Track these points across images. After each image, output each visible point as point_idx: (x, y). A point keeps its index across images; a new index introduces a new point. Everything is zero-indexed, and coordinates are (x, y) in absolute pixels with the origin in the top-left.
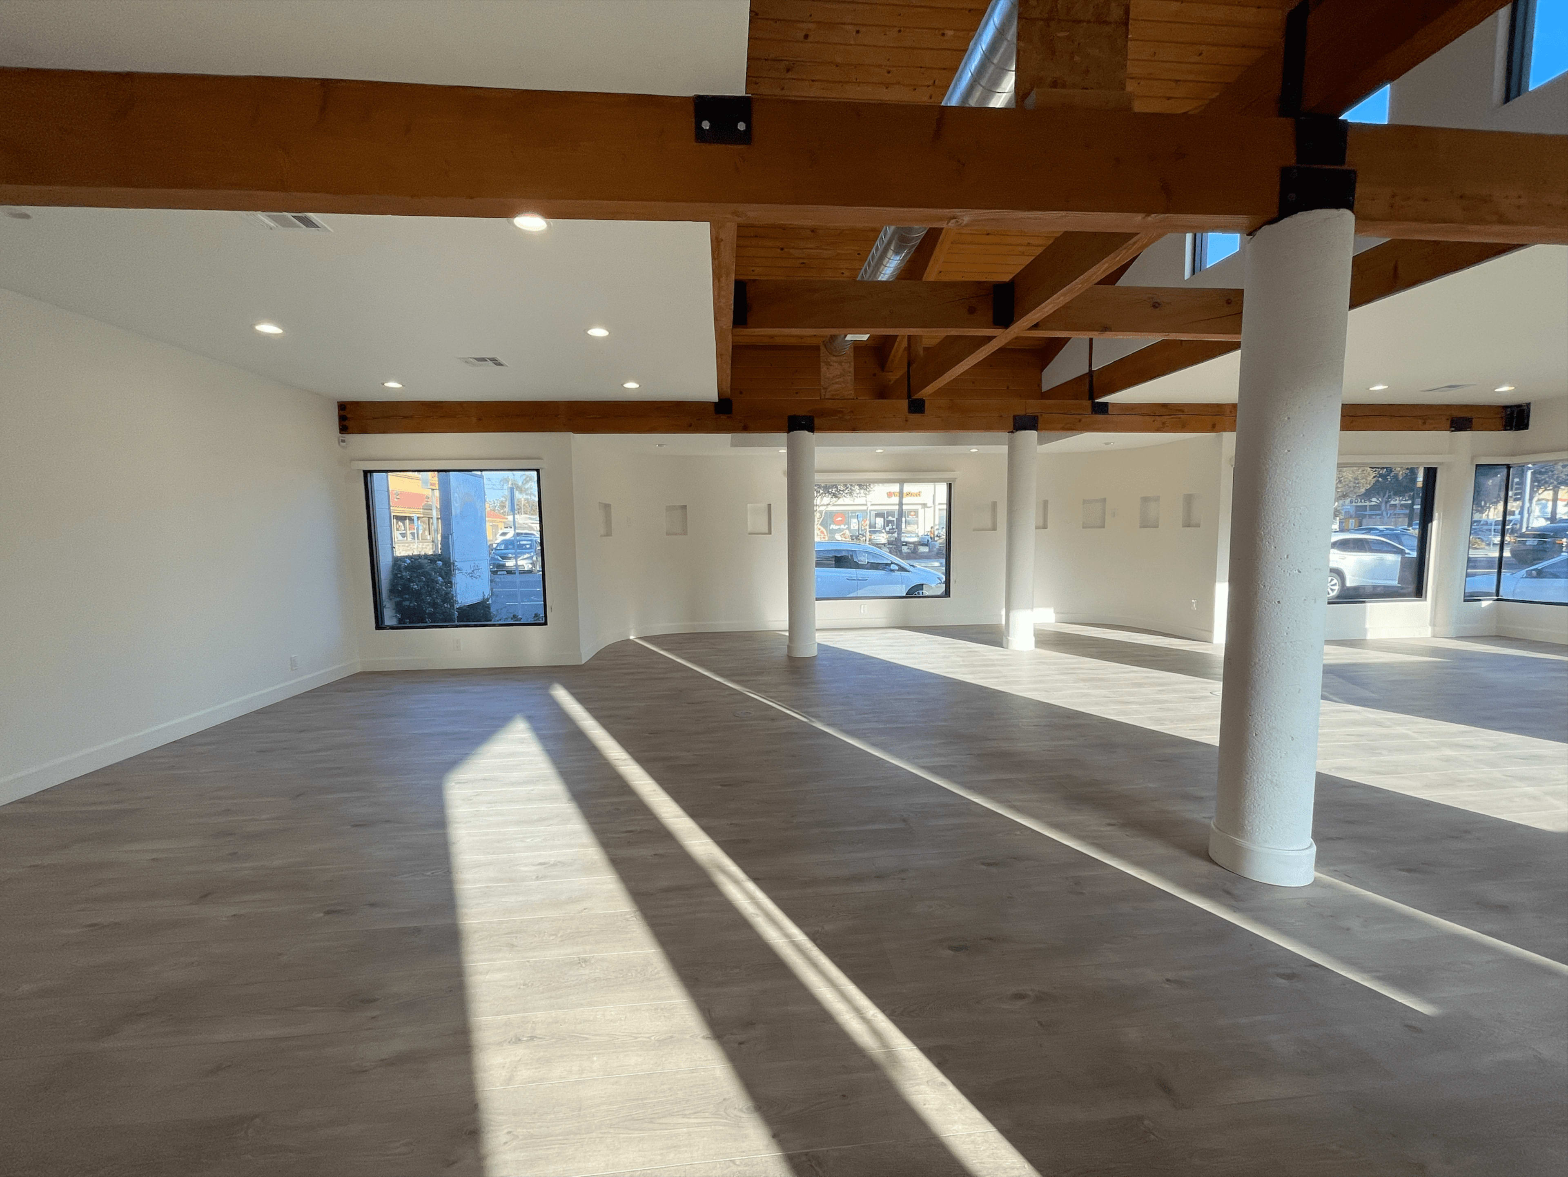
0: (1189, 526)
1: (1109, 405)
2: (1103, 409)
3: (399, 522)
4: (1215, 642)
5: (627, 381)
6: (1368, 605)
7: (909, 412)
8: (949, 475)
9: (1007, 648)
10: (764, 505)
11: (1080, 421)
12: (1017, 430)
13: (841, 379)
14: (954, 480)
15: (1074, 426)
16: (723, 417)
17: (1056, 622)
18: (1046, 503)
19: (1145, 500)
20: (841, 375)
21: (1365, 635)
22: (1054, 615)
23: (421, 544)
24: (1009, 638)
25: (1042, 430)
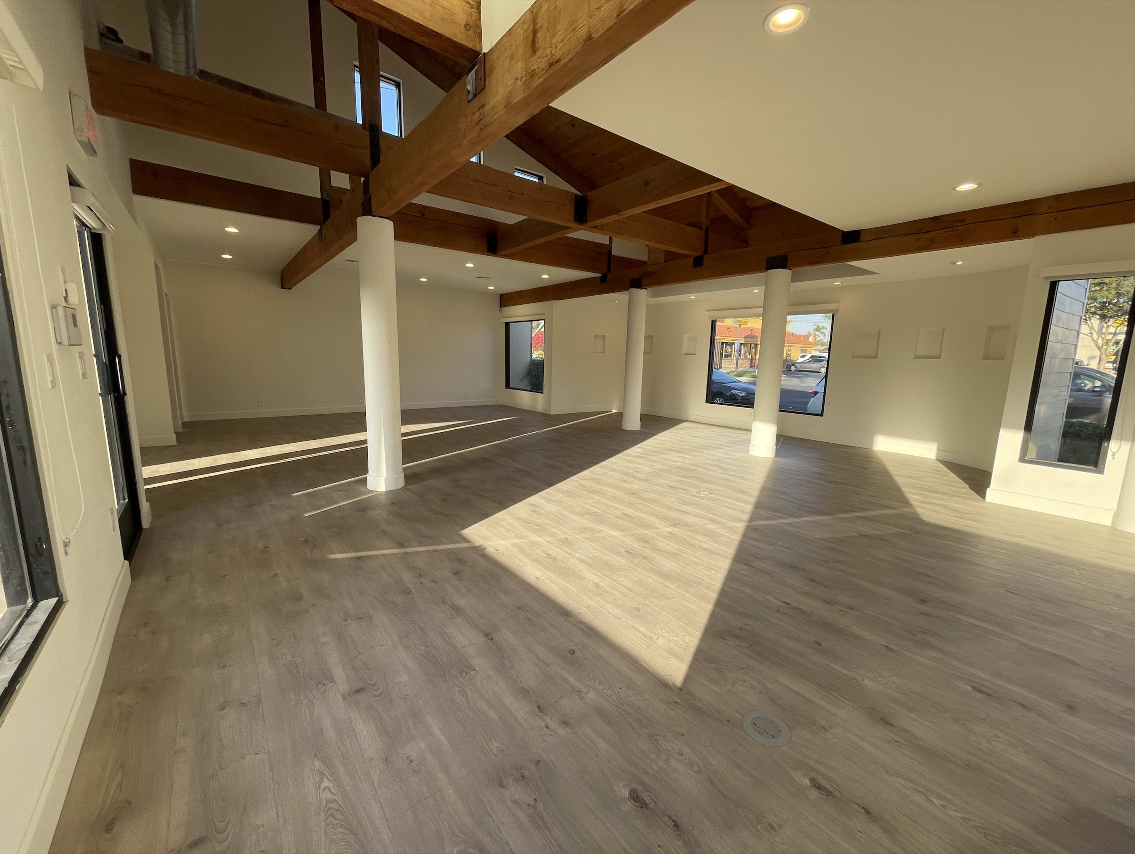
3: (728, 347)
8: (833, 306)
11: (828, 253)
14: (838, 310)
23: (742, 361)
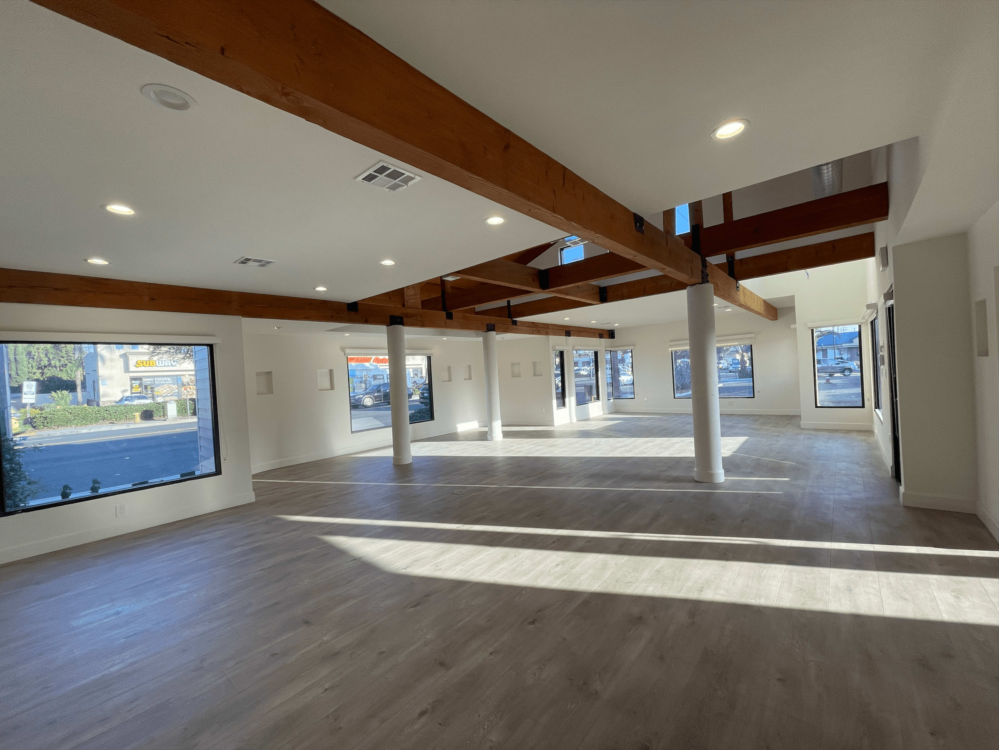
0: (535, 376)
1: (517, 322)
2: (515, 323)
4: (555, 425)
5: (318, 286)
6: (589, 404)
7: (447, 318)
8: (429, 352)
9: (492, 440)
10: (327, 371)
11: (508, 328)
12: (488, 331)
13: (414, 297)
14: (431, 354)
15: (506, 331)
16: (352, 313)
17: (479, 427)
18: (469, 366)
19: (513, 364)
20: (415, 295)
21: (590, 416)
22: (478, 424)
24: (493, 435)
25: (498, 331)
